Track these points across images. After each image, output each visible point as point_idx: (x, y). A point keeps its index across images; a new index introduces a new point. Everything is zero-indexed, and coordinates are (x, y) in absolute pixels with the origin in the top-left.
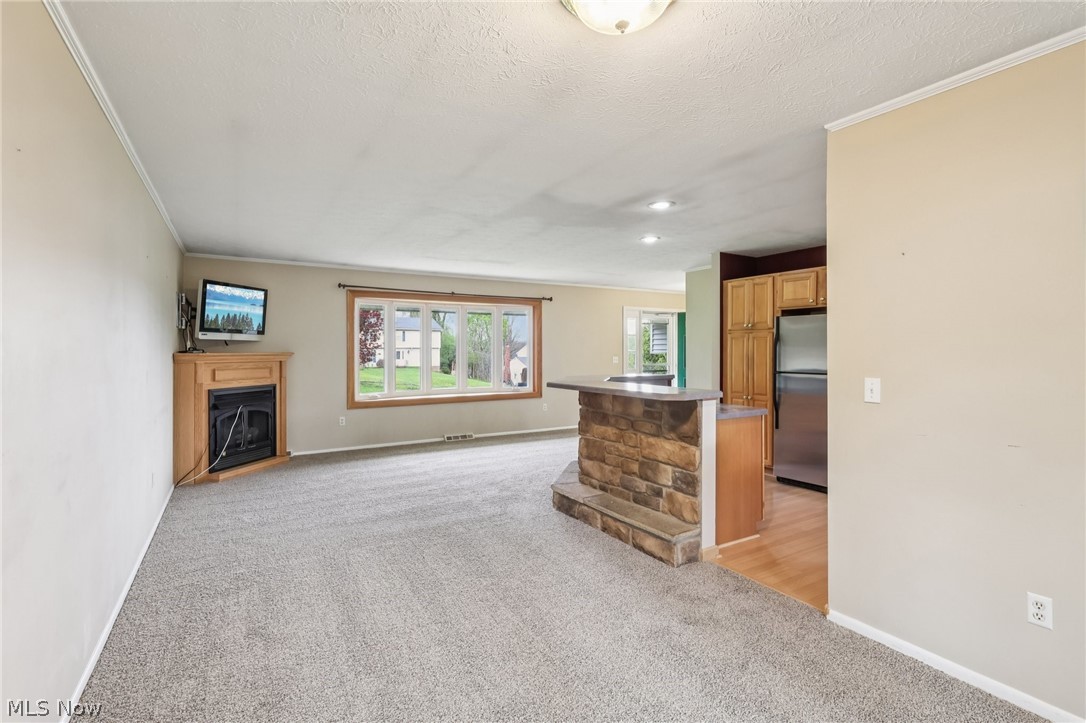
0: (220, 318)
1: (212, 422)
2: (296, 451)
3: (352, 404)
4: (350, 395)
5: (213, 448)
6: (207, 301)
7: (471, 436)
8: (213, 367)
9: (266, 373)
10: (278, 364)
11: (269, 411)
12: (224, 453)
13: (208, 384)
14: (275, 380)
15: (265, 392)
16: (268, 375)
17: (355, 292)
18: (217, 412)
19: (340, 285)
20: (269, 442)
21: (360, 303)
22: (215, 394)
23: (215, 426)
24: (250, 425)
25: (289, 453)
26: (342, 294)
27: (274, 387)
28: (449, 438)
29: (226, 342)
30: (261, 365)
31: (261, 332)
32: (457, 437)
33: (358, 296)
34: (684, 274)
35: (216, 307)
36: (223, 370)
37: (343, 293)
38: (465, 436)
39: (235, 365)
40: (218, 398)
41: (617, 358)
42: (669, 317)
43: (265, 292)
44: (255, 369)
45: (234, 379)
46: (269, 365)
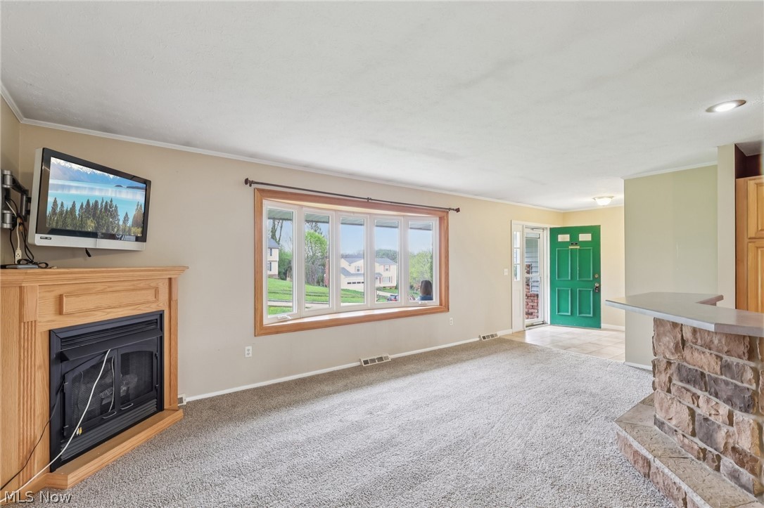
1: (56, 383)
2: (189, 396)
3: (261, 329)
4: (258, 319)
5: (57, 426)
7: (387, 358)
8: (58, 291)
9: (149, 295)
10: (167, 281)
11: (154, 349)
12: (78, 431)
13: (47, 320)
14: (162, 305)
15: (149, 323)
16: (152, 298)
18: (64, 366)
19: (247, 181)
20: (153, 393)
21: (269, 205)
22: (62, 336)
23: (61, 389)
24: (125, 370)
25: (181, 400)
26: (248, 193)
27: (161, 316)
28: (366, 362)
29: (88, 252)
30: (142, 284)
31: (140, 237)
32: (373, 361)
33: (266, 197)
34: (622, 182)
36: (78, 295)
37: (249, 190)
38: (381, 359)
39: (100, 287)
40: (65, 341)
41: (506, 270)
42: (540, 232)
43: (147, 183)
44: (133, 290)
45: (97, 309)
46: (153, 284)
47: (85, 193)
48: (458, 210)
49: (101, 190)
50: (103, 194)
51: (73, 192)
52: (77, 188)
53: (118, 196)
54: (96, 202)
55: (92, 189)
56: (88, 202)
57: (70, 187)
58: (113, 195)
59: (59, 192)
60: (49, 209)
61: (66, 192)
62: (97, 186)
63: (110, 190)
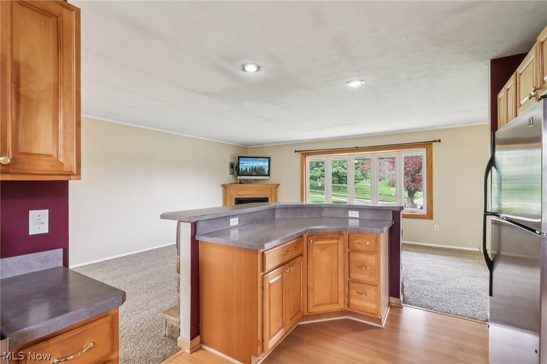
0: (248, 169)
6: (240, 162)
8: (237, 189)
10: (270, 189)
13: (235, 196)
14: (268, 196)
16: (264, 193)
17: (305, 154)
19: (296, 151)
21: (309, 159)
22: (238, 200)
26: (299, 155)
29: (256, 180)
30: (260, 189)
31: (269, 175)
33: (307, 155)
35: (246, 164)
36: (241, 191)
39: (247, 189)
43: (269, 158)
45: (247, 195)
46: (265, 189)
48: (439, 141)
49: (257, 163)
54: (256, 167)
56: (252, 167)
57: (244, 163)
58: (262, 165)
60: (240, 170)
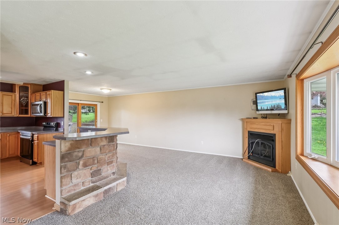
8: (250, 123)
9: (271, 128)
10: (277, 124)
13: (248, 129)
14: (275, 132)
22: (250, 132)
36: (253, 125)
44: (265, 125)
45: (256, 128)
46: (272, 124)
47: (270, 103)
49: (275, 101)
50: (276, 102)
51: (266, 103)
52: (267, 102)
53: (281, 102)
54: (274, 105)
55: (272, 101)
56: (272, 106)
57: (265, 102)
58: (279, 102)
59: (262, 104)
61: (264, 104)
62: (274, 100)
63: (278, 100)
